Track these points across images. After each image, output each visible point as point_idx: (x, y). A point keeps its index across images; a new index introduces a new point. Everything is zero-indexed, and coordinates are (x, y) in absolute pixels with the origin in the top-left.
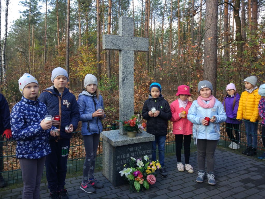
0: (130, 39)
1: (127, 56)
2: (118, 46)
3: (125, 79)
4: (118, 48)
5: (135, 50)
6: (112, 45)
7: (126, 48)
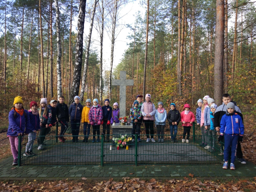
1: (122, 88)
4: (118, 85)
5: (126, 85)
7: (122, 85)
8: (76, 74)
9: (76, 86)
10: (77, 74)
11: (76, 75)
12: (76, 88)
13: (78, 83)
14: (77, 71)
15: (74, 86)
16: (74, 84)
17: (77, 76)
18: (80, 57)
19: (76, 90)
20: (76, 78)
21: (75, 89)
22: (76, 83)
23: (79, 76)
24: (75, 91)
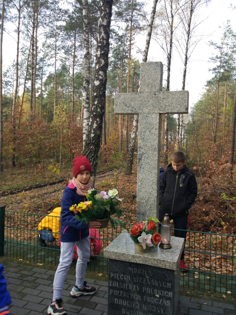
0: (154, 95)
1: (147, 122)
2: (133, 108)
3: (142, 157)
4: (132, 111)
5: (161, 112)
6: (124, 107)
7: (146, 110)
8: (94, 102)
9: (95, 125)
10: (96, 103)
11: (94, 104)
12: (94, 129)
13: (98, 120)
14: (96, 97)
15: (91, 125)
16: (91, 122)
17: (97, 106)
18: (103, 71)
19: (94, 134)
20: (94, 111)
21: (93, 131)
22: (94, 120)
23: (100, 106)
24: (92, 135)
